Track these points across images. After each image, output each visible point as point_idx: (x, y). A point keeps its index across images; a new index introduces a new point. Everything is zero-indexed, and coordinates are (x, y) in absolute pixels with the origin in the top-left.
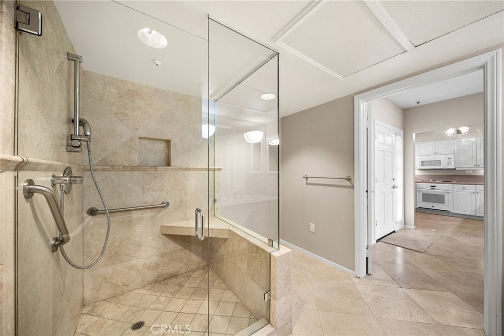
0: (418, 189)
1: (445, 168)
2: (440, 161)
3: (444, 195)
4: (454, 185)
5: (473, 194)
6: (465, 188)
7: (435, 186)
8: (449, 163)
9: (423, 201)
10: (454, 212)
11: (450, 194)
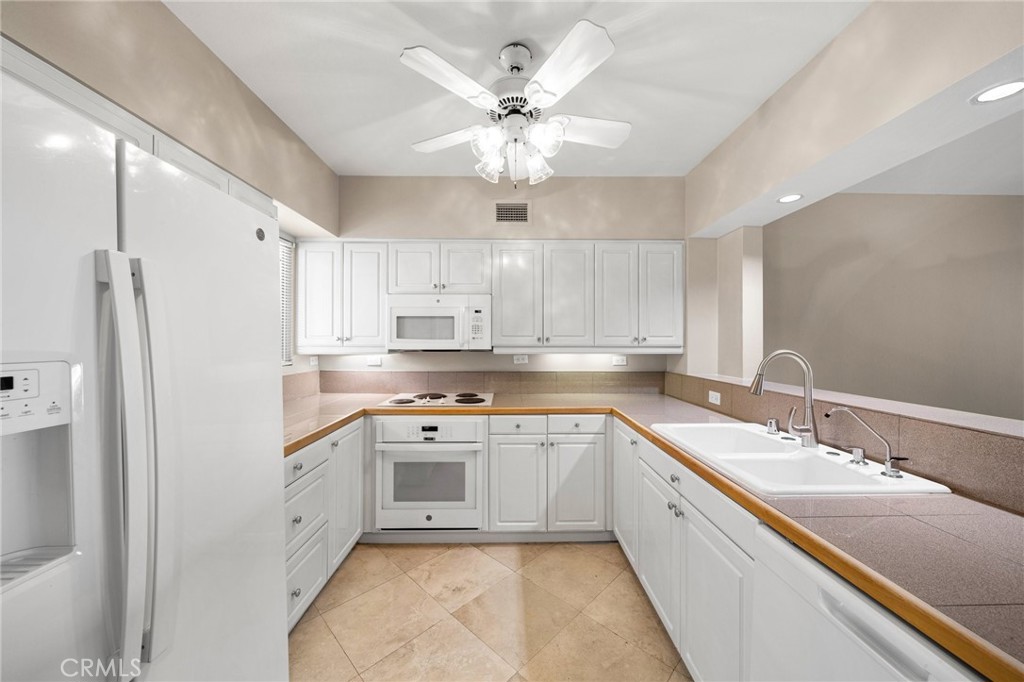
0: (379, 447)
1: (466, 347)
2: (453, 317)
3: (462, 465)
4: (491, 417)
5: (540, 449)
6: (522, 430)
7: (434, 429)
8: (476, 329)
9: (397, 499)
10: (493, 529)
11: (480, 459)
